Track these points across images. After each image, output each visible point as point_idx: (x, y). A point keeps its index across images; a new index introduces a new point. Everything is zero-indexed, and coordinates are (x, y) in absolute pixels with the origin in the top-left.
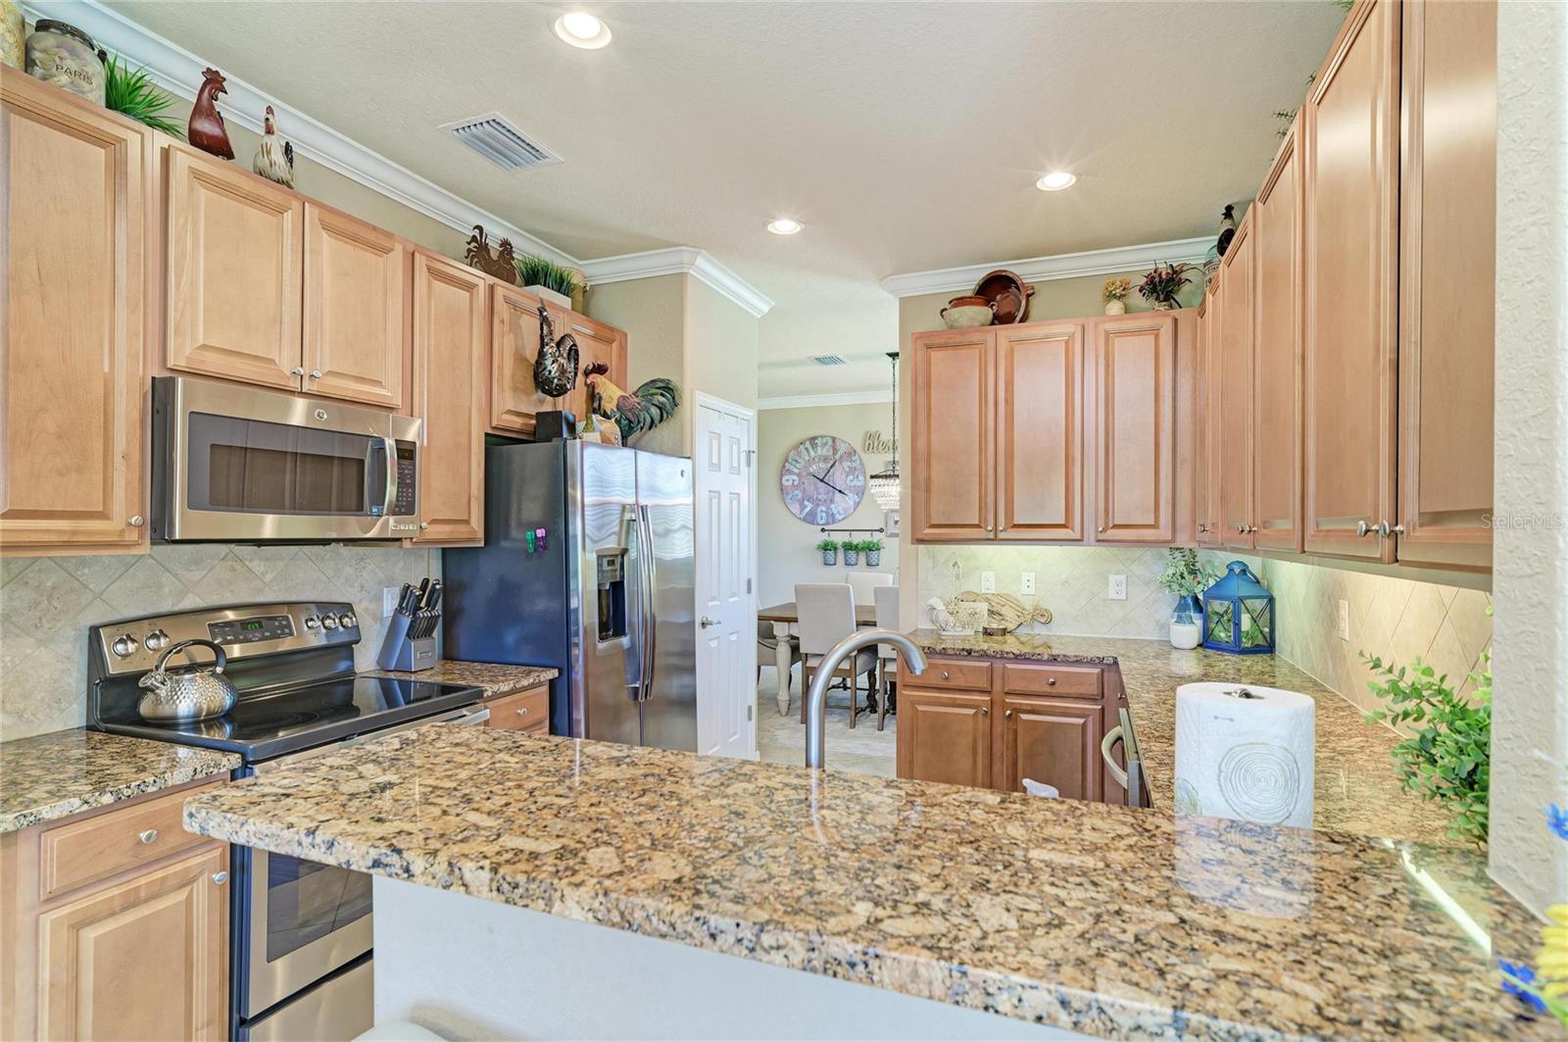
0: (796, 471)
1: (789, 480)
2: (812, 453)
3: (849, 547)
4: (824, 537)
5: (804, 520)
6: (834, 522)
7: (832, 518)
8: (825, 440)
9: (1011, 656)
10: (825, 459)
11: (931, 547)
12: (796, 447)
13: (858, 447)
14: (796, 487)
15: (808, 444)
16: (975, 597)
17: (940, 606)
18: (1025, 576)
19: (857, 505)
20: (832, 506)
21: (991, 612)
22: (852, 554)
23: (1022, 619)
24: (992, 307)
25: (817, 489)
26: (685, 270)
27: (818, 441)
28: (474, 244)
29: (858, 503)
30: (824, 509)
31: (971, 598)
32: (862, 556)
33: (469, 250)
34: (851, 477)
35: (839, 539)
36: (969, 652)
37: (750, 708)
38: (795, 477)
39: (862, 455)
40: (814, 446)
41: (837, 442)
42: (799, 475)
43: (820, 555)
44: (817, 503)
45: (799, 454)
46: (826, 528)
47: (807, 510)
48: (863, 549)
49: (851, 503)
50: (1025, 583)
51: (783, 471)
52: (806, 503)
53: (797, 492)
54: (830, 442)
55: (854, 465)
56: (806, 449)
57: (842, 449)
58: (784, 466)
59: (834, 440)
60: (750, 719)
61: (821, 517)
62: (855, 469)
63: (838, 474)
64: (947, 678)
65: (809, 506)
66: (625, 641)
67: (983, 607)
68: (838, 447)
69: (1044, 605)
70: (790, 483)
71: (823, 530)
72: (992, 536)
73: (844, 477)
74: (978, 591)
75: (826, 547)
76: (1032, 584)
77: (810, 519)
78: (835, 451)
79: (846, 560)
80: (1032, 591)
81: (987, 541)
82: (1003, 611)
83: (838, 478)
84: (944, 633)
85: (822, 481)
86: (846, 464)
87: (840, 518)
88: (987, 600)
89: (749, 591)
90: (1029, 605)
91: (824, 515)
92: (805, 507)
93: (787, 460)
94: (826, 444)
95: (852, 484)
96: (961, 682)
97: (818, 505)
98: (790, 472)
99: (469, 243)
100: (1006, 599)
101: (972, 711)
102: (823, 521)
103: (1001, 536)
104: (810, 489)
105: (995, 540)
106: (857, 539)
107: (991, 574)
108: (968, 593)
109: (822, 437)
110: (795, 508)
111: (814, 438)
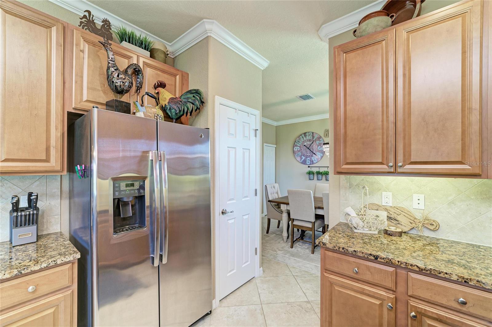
0: (299, 145)
1: (296, 149)
2: (305, 138)
3: (318, 173)
4: (309, 169)
5: (302, 163)
6: (313, 164)
7: (312, 162)
8: (309, 134)
9: (415, 268)
10: (310, 140)
11: (348, 176)
12: (299, 137)
13: (322, 135)
14: (299, 151)
15: (303, 135)
16: (378, 208)
17: (353, 214)
18: (416, 197)
19: (322, 157)
20: (312, 158)
21: (389, 218)
22: (320, 176)
23: (414, 225)
24: (392, 17)
25: (306, 152)
26: (209, 35)
27: (307, 134)
28: (84, 20)
29: (323, 156)
30: (309, 159)
31: (375, 208)
32: (324, 177)
33: (81, 23)
34: (319, 147)
35: (315, 170)
36: (376, 257)
37: (256, 249)
38: (299, 148)
39: (324, 138)
40: (305, 136)
41: (314, 134)
42: (300, 147)
43: (307, 176)
44: (307, 157)
45: (300, 139)
46: (310, 166)
47: (303, 159)
48: (324, 174)
49: (320, 157)
50: (415, 201)
51: (294, 146)
52: (302, 157)
53: (299, 153)
54: (311, 134)
55: (321, 142)
56: (303, 137)
57: (316, 136)
58: (294, 144)
59: (313, 133)
60: (256, 254)
61: (308, 162)
62: (321, 143)
63: (314, 145)
64: (357, 273)
65: (304, 158)
66: (145, 230)
67: (384, 215)
68: (314, 135)
69: (432, 217)
70: (297, 150)
71: (309, 167)
72: (392, 170)
73: (317, 147)
74: (380, 204)
75: (310, 173)
76: (422, 202)
77: (304, 162)
78: (313, 137)
79: (317, 178)
80: (422, 206)
81: (389, 173)
82: (399, 218)
83: (315, 147)
84: (356, 231)
85: (308, 148)
86: (318, 142)
87: (315, 162)
88: (386, 210)
89: (256, 194)
90: (418, 216)
91: (309, 161)
92: (302, 158)
93: (295, 142)
94: (310, 135)
95: (320, 149)
96: (368, 277)
97: (307, 158)
98: (296, 146)
99: (81, 19)
100: (402, 211)
101: (378, 302)
102: (309, 163)
103: (399, 170)
104: (304, 152)
105: (394, 173)
106: (322, 170)
107: (390, 194)
108: (373, 204)
109: (309, 132)
110: (299, 159)
111: (305, 133)
